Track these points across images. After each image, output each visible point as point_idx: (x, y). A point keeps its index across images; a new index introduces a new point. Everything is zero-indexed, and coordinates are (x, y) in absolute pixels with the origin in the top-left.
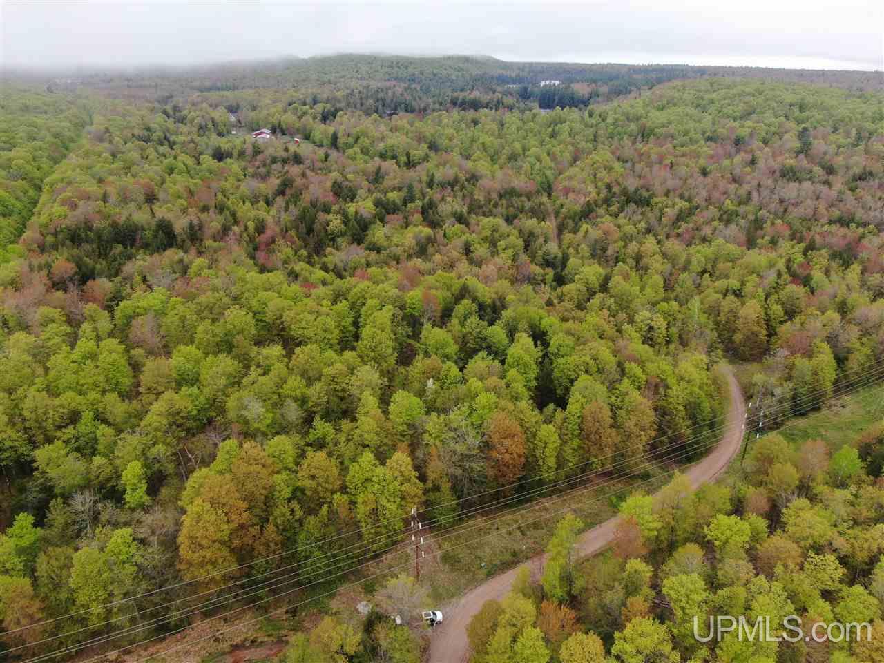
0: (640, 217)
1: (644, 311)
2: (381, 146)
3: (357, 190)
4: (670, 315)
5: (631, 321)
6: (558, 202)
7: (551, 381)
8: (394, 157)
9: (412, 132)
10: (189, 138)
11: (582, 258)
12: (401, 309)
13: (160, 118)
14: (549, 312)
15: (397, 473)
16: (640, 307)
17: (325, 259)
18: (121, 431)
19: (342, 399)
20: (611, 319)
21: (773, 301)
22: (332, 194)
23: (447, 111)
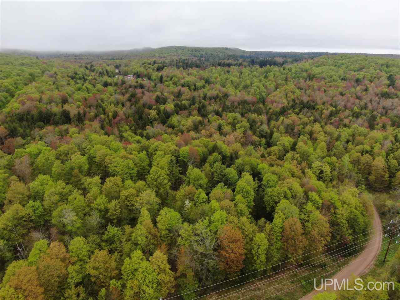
0: (310, 114)
1: (317, 162)
2: (182, 81)
3: (167, 100)
4: (331, 164)
5: (310, 167)
6: (268, 107)
7: (264, 203)
8: (188, 86)
9: (198, 75)
11: (281, 133)
14: (262, 161)
16: (314, 159)
20: (298, 165)
21: (391, 158)
22: (154, 101)
23: (216, 67)
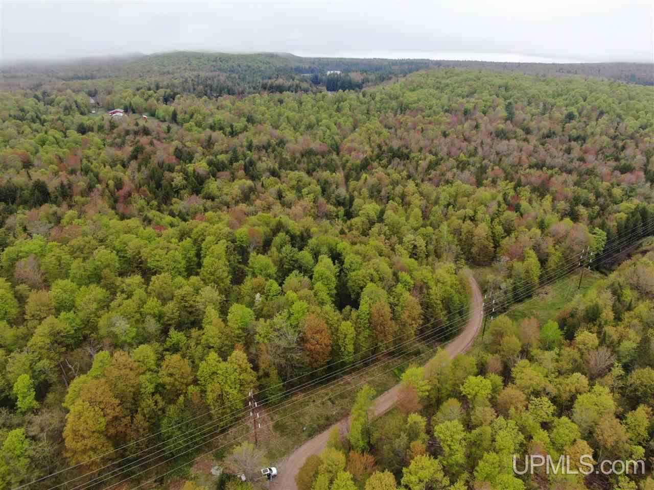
0: (402, 168)
1: (410, 235)
2: (211, 121)
3: (194, 154)
4: (427, 237)
5: (401, 242)
6: (344, 158)
7: (347, 289)
8: (221, 129)
9: (235, 110)
10: (57, 116)
11: (364, 198)
12: (232, 242)
13: (32, 101)
14: (342, 238)
15: (236, 366)
16: (406, 232)
17: (171, 207)
18: (11, 351)
19: (190, 313)
20: (387, 241)
21: (496, 223)
22: (174, 157)
23: (259, 93)
